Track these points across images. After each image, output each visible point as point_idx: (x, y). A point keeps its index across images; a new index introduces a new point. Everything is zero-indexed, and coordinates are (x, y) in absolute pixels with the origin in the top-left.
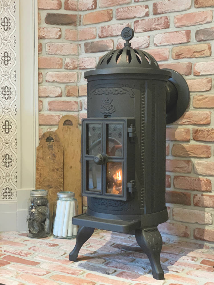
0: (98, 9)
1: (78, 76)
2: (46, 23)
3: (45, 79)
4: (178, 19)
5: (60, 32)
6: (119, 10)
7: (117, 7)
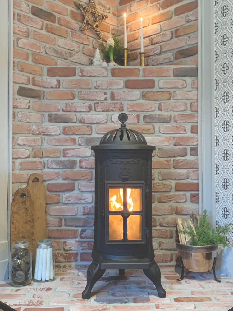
0: (61, 89)
1: (42, 140)
2: (18, 94)
3: (17, 142)
4: (130, 106)
5: (29, 104)
6: (82, 92)
7: (80, 90)
